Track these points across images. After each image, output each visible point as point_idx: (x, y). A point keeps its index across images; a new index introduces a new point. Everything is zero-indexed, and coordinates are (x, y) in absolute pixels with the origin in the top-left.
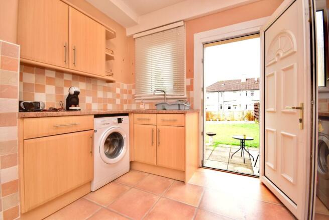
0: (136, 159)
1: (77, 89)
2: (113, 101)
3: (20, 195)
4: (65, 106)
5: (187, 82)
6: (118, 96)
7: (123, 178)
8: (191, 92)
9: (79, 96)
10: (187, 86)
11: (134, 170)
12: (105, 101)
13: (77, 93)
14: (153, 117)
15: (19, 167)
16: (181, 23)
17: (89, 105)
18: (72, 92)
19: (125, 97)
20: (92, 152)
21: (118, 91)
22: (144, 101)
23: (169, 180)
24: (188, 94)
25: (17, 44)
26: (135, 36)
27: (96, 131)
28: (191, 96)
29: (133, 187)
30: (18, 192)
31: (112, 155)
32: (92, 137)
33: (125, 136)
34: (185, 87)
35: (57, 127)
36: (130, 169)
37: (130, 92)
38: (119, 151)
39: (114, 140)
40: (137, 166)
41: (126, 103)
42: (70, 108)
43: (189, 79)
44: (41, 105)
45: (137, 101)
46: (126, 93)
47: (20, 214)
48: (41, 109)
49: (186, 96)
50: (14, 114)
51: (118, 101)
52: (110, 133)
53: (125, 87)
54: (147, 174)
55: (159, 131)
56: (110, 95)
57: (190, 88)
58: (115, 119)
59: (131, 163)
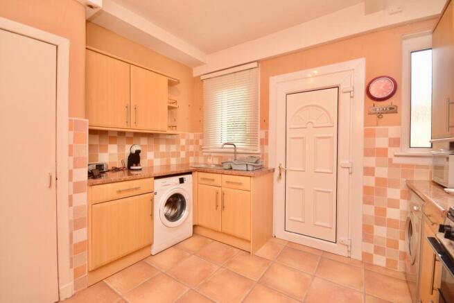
0: (200, 223)
1: (138, 148)
2: (177, 154)
3: (88, 255)
4: (126, 166)
5: (261, 134)
6: (183, 148)
7: (184, 244)
8: (266, 147)
9: (140, 154)
10: (261, 140)
11: (198, 235)
12: (168, 155)
13: (138, 152)
14: (218, 178)
15: (88, 229)
16: (255, 65)
17: (151, 161)
18: (134, 152)
19: (191, 148)
20: (152, 215)
21: (183, 142)
22: (213, 154)
23: (235, 250)
24: (262, 149)
25: (86, 118)
26: (202, 78)
27: (155, 194)
28: (266, 152)
29: (194, 254)
30: (87, 251)
31: (173, 218)
32: (152, 200)
33: (188, 197)
34: (259, 140)
35: (119, 192)
36: (194, 233)
37: (197, 142)
38: (181, 213)
39: (176, 201)
40: (200, 231)
41: (192, 155)
42: (132, 168)
43: (264, 132)
44: (105, 167)
45: (204, 154)
46: (192, 144)
47: (87, 271)
48: (105, 170)
49: (259, 151)
50: (84, 182)
51: (183, 154)
52: (170, 196)
53: (191, 136)
54: (211, 240)
55: (224, 194)
56: (173, 148)
57: (265, 142)
58: (176, 179)
59: (194, 226)
